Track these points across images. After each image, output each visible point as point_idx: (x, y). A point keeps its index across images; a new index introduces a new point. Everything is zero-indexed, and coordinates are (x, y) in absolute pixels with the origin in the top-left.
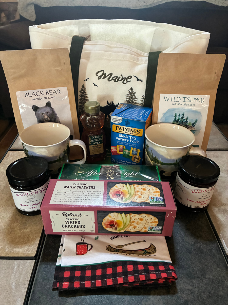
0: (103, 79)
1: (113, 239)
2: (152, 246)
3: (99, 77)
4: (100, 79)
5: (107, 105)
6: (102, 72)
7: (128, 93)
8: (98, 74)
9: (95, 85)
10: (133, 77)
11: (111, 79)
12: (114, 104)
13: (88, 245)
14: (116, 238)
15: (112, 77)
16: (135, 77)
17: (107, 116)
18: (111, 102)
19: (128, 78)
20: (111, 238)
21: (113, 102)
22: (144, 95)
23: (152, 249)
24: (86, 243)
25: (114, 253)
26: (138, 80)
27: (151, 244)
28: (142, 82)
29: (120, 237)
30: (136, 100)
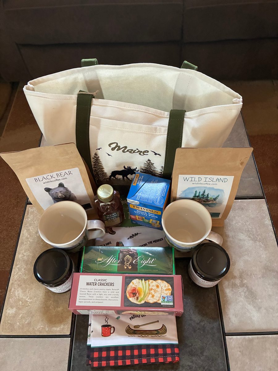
0: (117, 150)
1: (132, 319)
2: (164, 327)
3: (112, 148)
4: (113, 150)
5: (124, 169)
6: (116, 144)
7: (146, 163)
8: (111, 146)
9: (109, 155)
10: (150, 152)
11: (126, 151)
12: (131, 169)
13: (111, 327)
14: (134, 318)
15: (127, 149)
16: (153, 152)
17: (125, 177)
18: (128, 167)
19: (145, 152)
20: (130, 318)
21: (130, 167)
22: (163, 166)
23: (164, 329)
24: (109, 326)
25: (132, 335)
26: (156, 154)
27: (163, 325)
28: (160, 155)
29: (138, 317)
30: (154, 169)
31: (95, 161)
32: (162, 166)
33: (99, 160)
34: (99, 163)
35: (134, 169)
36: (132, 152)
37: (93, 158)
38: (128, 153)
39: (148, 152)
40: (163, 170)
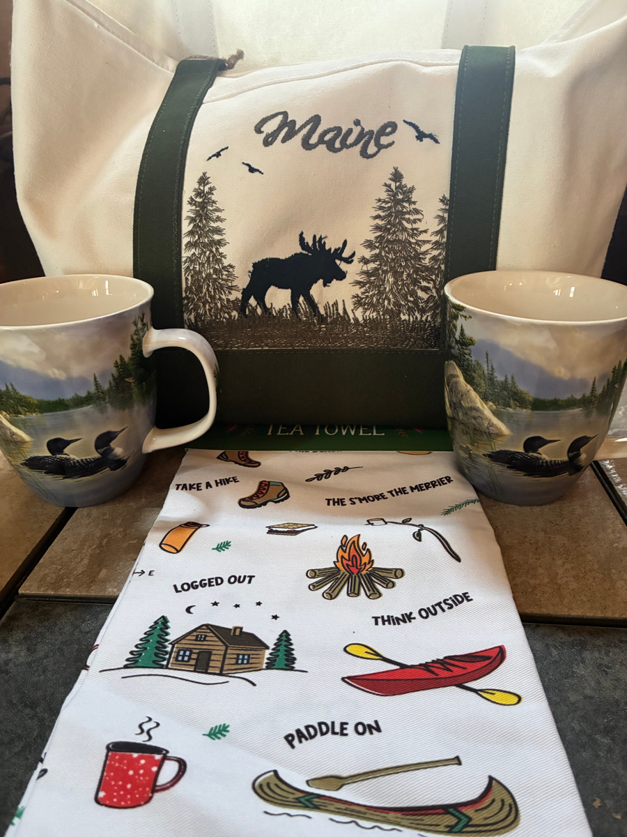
0: (284, 141)
3: (268, 136)
5: (299, 250)
7: (384, 196)
8: (262, 129)
9: (252, 170)
10: (402, 127)
12: (327, 248)
13: (165, 758)
14: (312, 737)
16: (410, 124)
17: (301, 299)
18: (315, 237)
19: (382, 131)
20: (286, 738)
21: (321, 238)
22: (448, 196)
24: (157, 750)
26: (421, 136)
28: (436, 141)
29: (334, 733)
30: (415, 221)
31: (198, 214)
32: (444, 197)
33: (214, 202)
34: (210, 219)
35: (336, 250)
36: (337, 145)
37: (192, 202)
38: (323, 147)
39: (394, 126)
40: (446, 215)
